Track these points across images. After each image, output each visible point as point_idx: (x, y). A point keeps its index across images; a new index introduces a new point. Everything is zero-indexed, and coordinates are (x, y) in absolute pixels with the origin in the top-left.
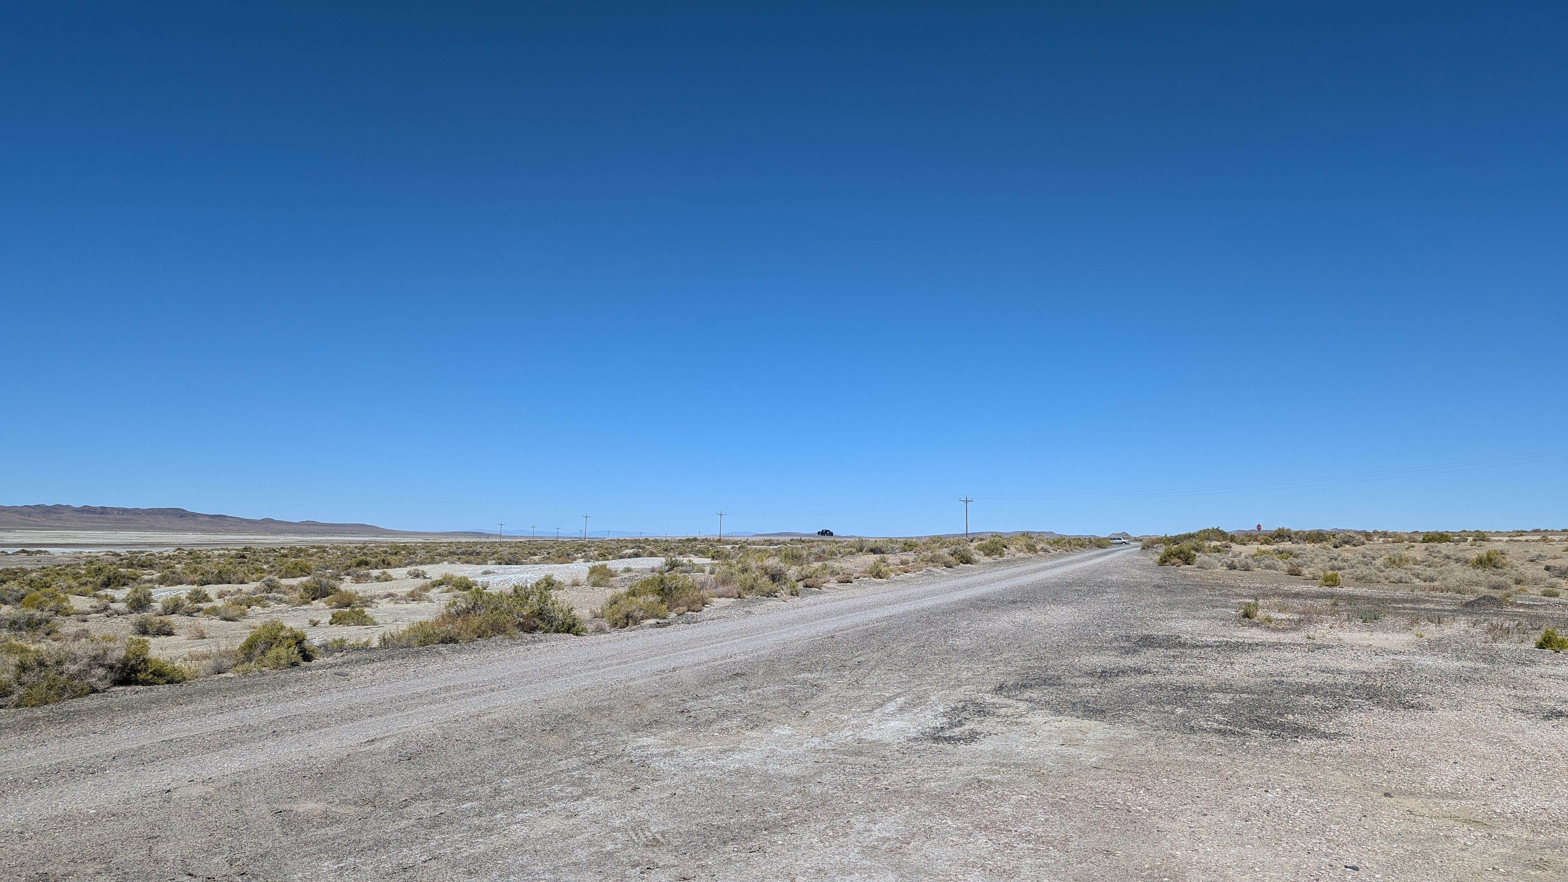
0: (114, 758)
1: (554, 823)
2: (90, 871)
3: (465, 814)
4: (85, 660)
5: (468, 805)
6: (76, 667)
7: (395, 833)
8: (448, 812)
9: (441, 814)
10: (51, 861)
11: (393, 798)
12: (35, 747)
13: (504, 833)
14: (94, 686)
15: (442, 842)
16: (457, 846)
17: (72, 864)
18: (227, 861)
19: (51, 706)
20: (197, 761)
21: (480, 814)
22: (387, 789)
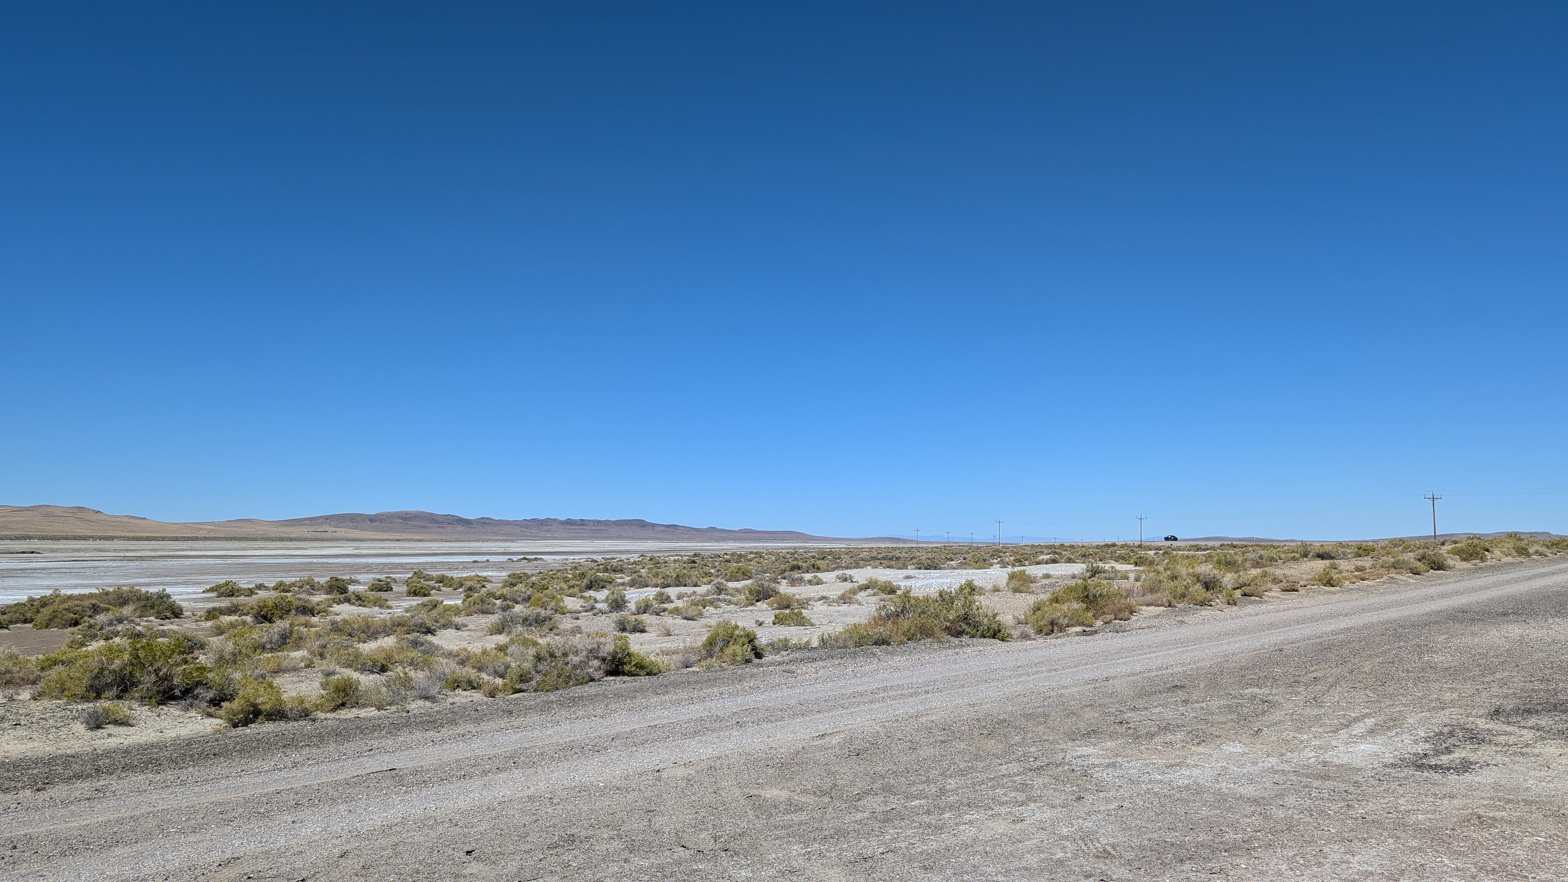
0: (613, 739)
1: (1001, 827)
2: (605, 836)
3: (915, 811)
4: (585, 653)
5: (916, 803)
6: (577, 658)
7: (853, 825)
8: (899, 808)
9: (893, 809)
10: (575, 824)
11: (848, 791)
12: (552, 727)
13: (954, 832)
14: (592, 676)
15: (896, 836)
16: (911, 841)
17: (591, 828)
18: (712, 837)
19: (561, 692)
20: (678, 746)
21: (928, 812)
22: (840, 782)
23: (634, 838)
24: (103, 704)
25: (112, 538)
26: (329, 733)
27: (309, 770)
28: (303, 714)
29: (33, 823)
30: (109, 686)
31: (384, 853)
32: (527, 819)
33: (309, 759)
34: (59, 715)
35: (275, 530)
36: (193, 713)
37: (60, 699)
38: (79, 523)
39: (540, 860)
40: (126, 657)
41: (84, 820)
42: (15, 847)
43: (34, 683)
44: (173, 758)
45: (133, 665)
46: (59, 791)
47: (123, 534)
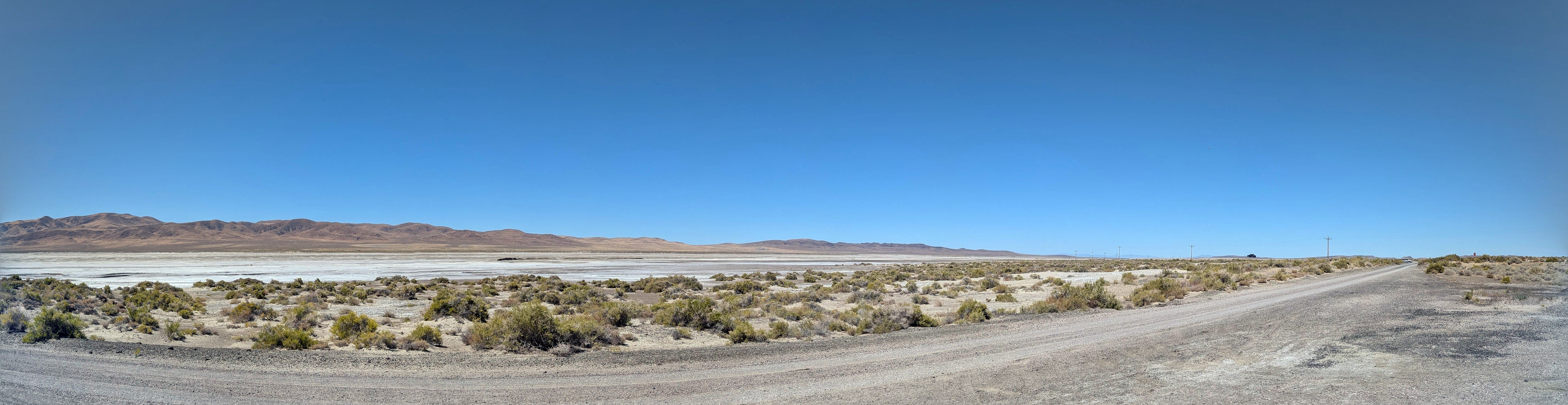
0: (915, 359)
4: (898, 314)
6: (894, 317)
11: (1031, 390)
12: (884, 352)
14: (903, 326)
19: (888, 334)
20: (945, 365)
22: (1027, 385)
24: (679, 329)
25: (670, 253)
26: (776, 349)
27: (768, 367)
28: (764, 340)
29: (659, 379)
30: (680, 321)
34: (662, 332)
35: (740, 249)
36: (715, 336)
37: (661, 325)
38: (657, 246)
40: (687, 308)
41: (679, 380)
42: (654, 389)
43: (651, 317)
44: (711, 356)
45: (689, 311)
46: (667, 366)
47: (675, 251)
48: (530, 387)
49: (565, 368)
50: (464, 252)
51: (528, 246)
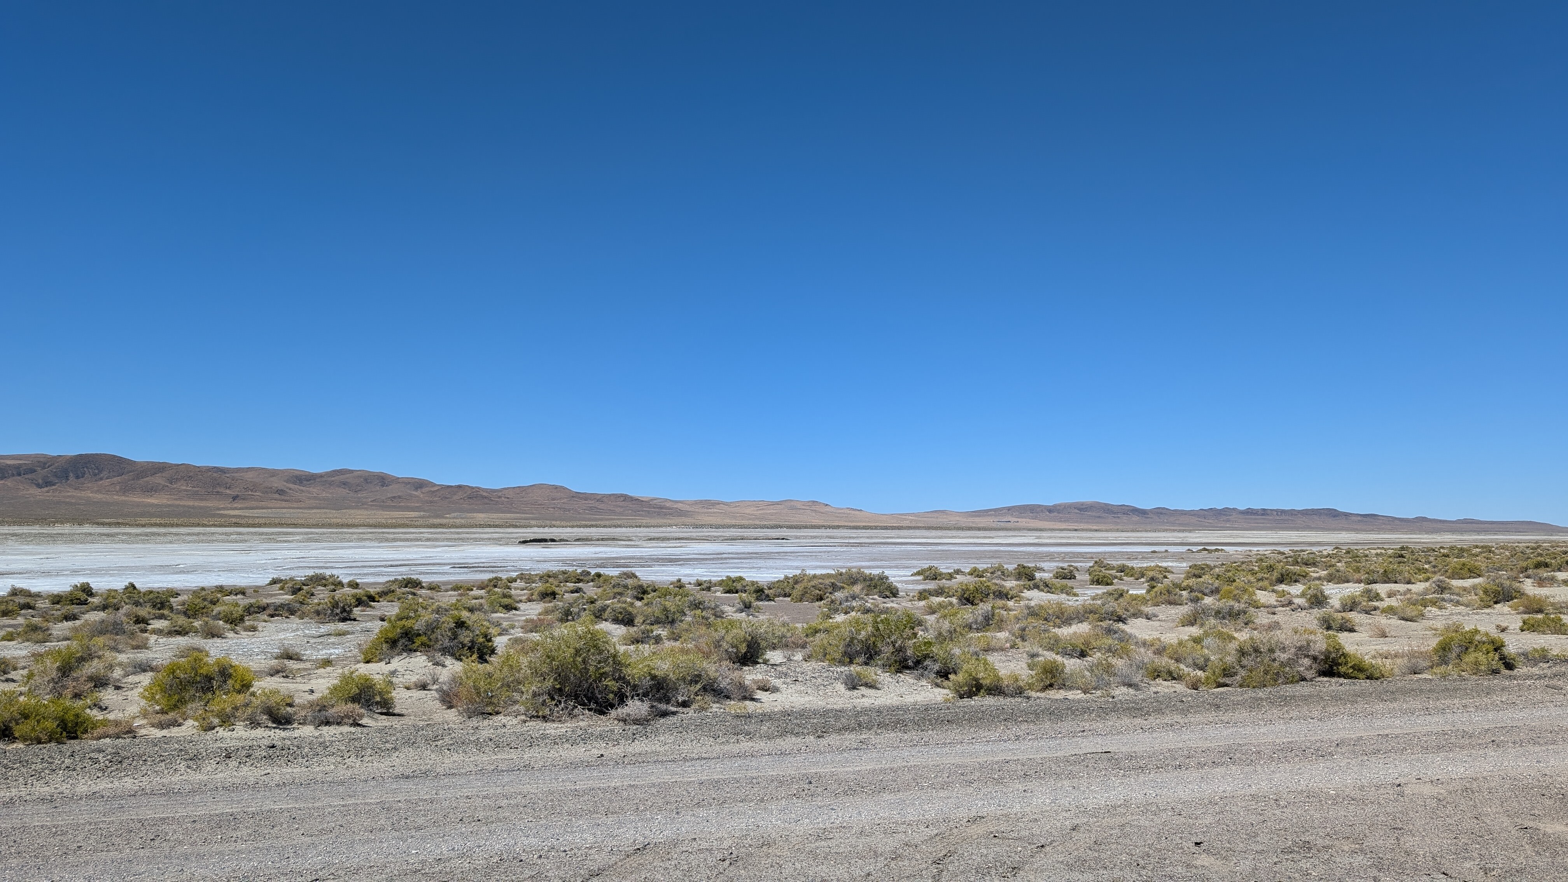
0: (1338, 745)
2: (1346, 848)
10: (1308, 831)
14: (1303, 675)
17: (1329, 838)
18: (1481, 869)
23: (1381, 855)
24: (854, 669)
25: (838, 527)
26: (1043, 711)
27: (1030, 744)
28: (1018, 692)
29: (820, 764)
30: (858, 653)
31: (1113, 832)
32: (1253, 819)
33: (1028, 734)
34: (825, 675)
35: (965, 520)
36: (924, 682)
37: (823, 662)
38: (814, 514)
39: (1275, 864)
40: (870, 629)
41: (856, 766)
42: (811, 783)
43: (803, 646)
44: (916, 721)
45: (875, 636)
46: (833, 739)
47: (846, 524)
48: (570, 786)
49: (639, 746)
50: (457, 527)
51: (578, 516)
